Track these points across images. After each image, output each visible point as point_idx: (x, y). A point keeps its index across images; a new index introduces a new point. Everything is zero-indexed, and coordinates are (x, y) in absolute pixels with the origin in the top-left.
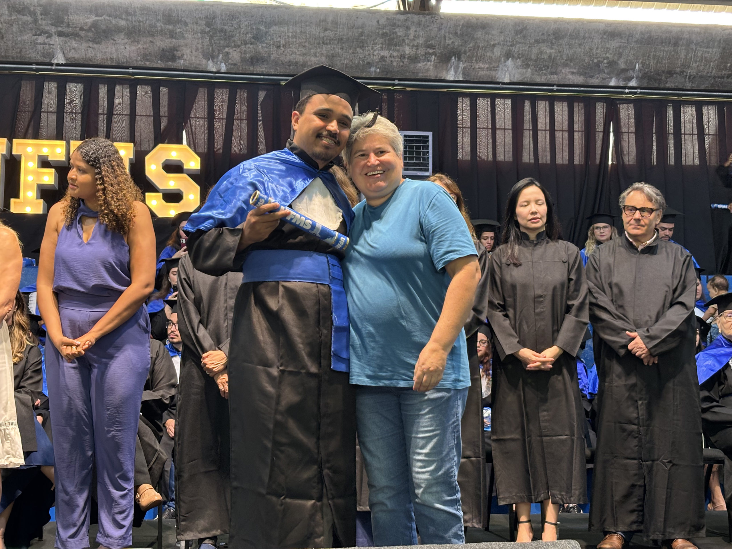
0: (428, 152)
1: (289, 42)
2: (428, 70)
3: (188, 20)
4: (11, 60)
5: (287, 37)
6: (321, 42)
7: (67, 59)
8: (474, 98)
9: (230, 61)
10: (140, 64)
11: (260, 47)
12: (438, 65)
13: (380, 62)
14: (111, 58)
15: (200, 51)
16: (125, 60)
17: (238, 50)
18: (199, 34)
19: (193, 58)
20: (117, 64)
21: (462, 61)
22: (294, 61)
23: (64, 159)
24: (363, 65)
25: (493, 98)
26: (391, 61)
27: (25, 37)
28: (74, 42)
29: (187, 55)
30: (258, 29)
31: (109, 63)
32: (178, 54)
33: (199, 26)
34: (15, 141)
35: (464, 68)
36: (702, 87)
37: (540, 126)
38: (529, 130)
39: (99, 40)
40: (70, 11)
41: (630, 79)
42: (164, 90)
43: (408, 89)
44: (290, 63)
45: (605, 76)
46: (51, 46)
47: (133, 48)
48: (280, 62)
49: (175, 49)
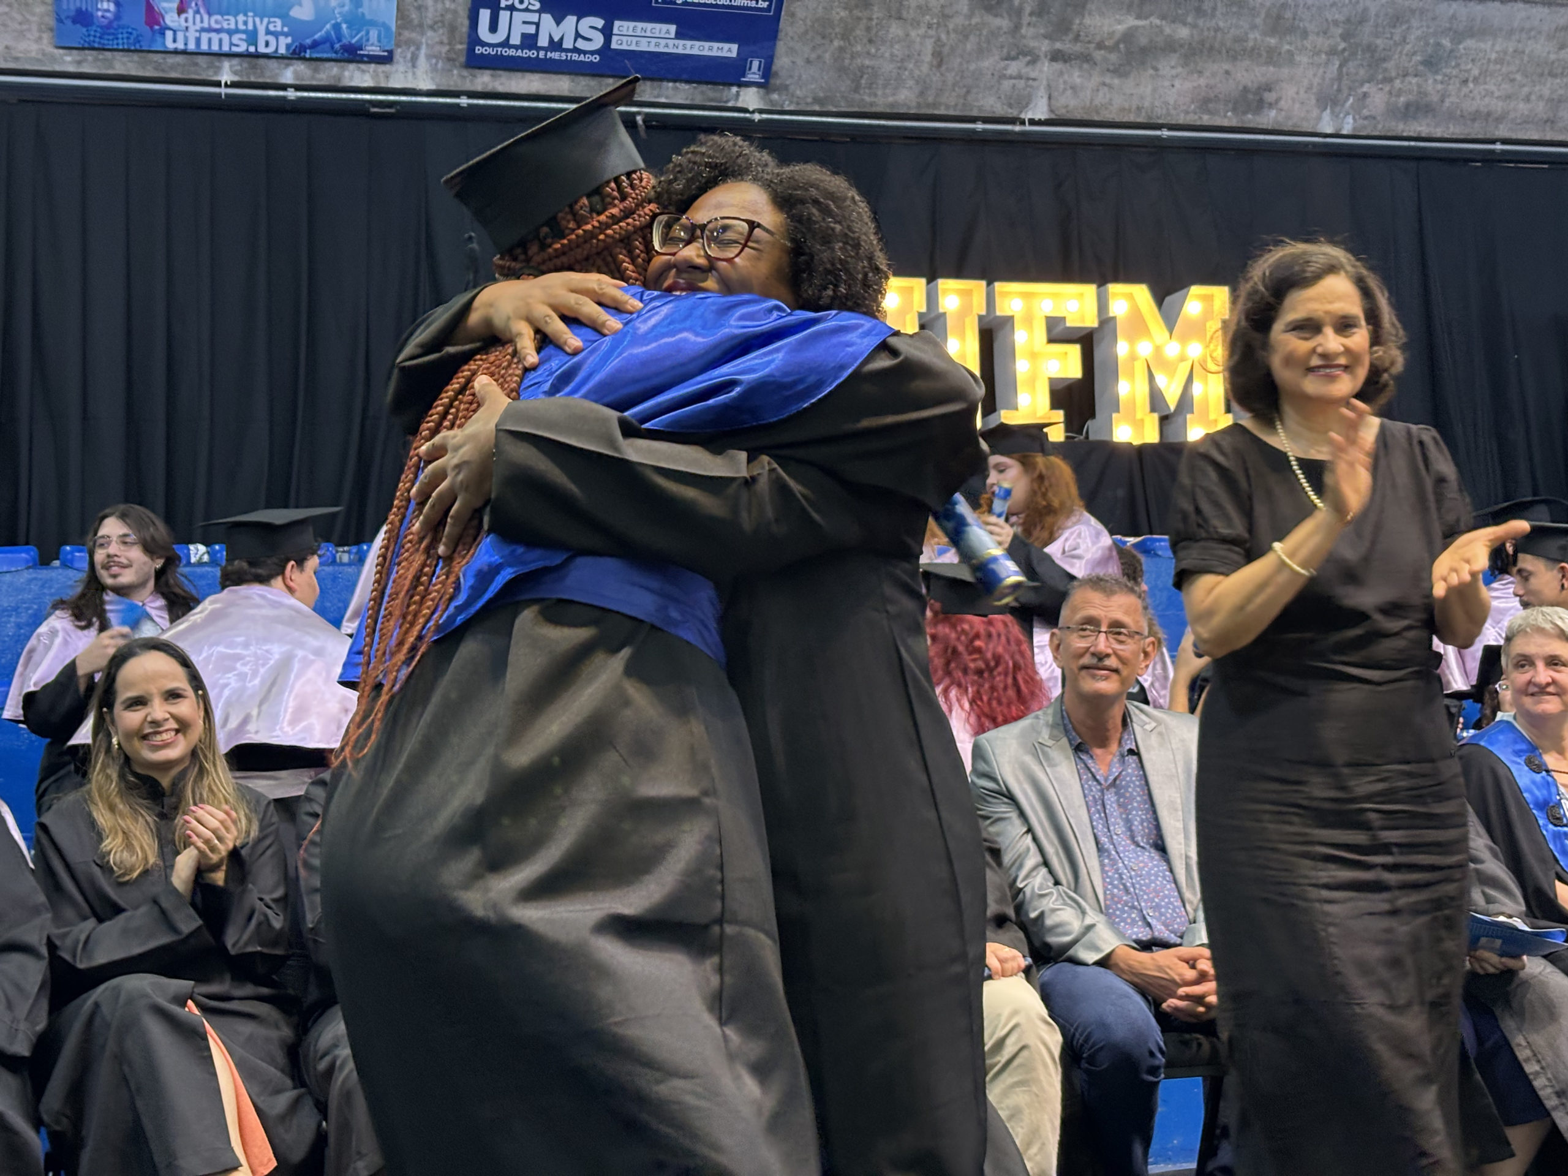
1: (1486, 71)
3: (1311, 27)
4: (942, 111)
5: (1485, 61)
6: (1546, 72)
7: (1052, 111)
9: (1365, 111)
10: (1192, 119)
11: (1430, 81)
14: (1139, 109)
15: (1314, 90)
16: (1164, 111)
17: (1387, 88)
18: (1324, 56)
19: (1297, 106)
20: (1145, 121)
22: (1486, 110)
27: (985, 64)
28: (1076, 73)
29: (1287, 99)
30: (1438, 44)
31: (1132, 118)
32: (1270, 97)
33: (1328, 38)
39: (1128, 68)
40: (1089, 6)
44: (1476, 116)
46: (1031, 82)
47: (1188, 85)
48: (1459, 112)
49: (1267, 87)
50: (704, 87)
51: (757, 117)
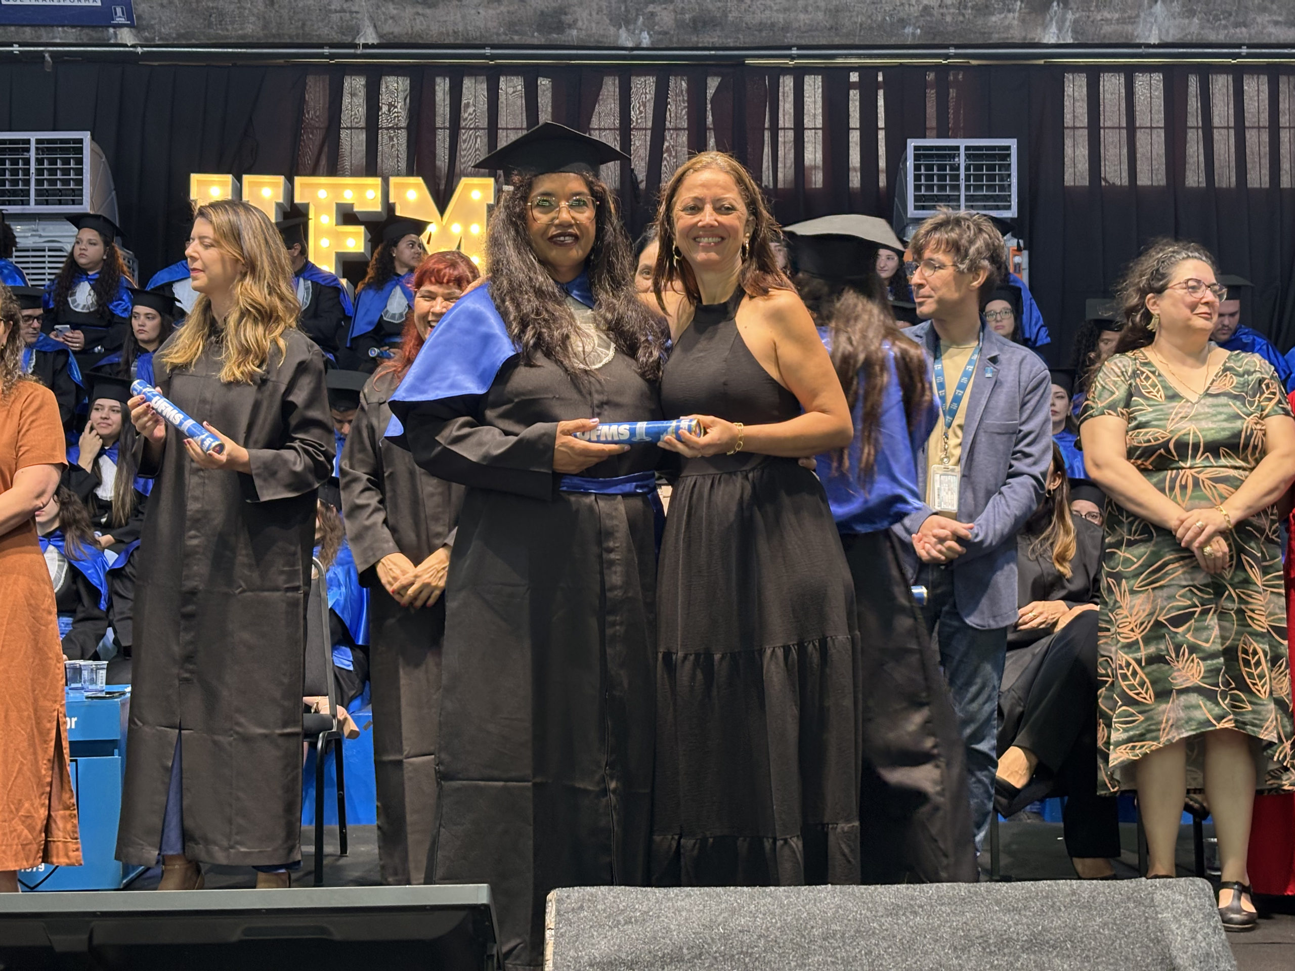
0: (1009, 175)
2: (1009, 27)
4: (288, 41)
7: (381, 36)
8: (1094, 74)
9: (656, 27)
10: (504, 39)
12: (1028, 18)
13: (922, 16)
14: (455, 32)
15: (605, 12)
16: (478, 34)
17: (671, 7)
19: (594, 25)
20: (464, 42)
21: (1071, 9)
22: (769, 22)
23: (378, 208)
24: (892, 24)
25: (1129, 72)
26: (942, 14)
28: (391, 6)
29: (583, 21)
31: (451, 40)
32: (568, 19)
34: (298, 180)
35: (1076, 22)
37: (1216, 121)
38: (1197, 128)
42: (544, 83)
43: (974, 62)
44: (761, 27)
46: (355, 14)
47: (493, 12)
48: (744, 25)
49: (562, 11)
50: (86, 31)
51: (139, 50)
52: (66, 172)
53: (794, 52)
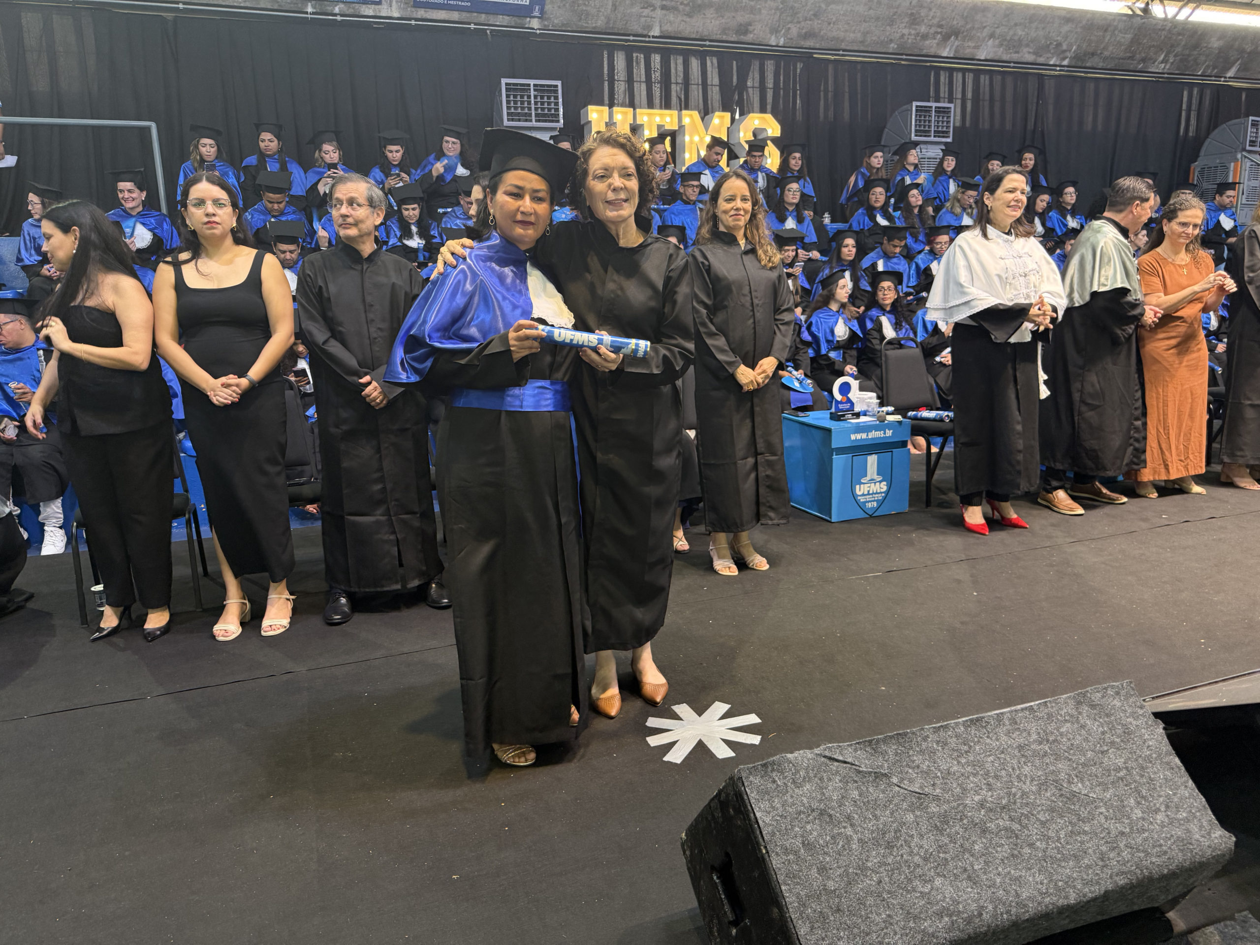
0: (949, 121)
1: (839, 19)
2: (932, 47)
6: (863, 20)
7: (661, 32)
8: (953, 72)
9: (788, 36)
10: (718, 37)
11: (816, 23)
12: (940, 43)
13: (900, 38)
14: (696, 32)
15: (769, 26)
16: (706, 33)
17: (799, 26)
18: (773, 11)
19: (761, 32)
21: (958, 40)
22: (837, 36)
23: (677, 128)
24: (887, 41)
25: (965, 72)
26: (908, 39)
27: (634, 10)
28: (672, 15)
29: (757, 29)
30: (820, 7)
31: (694, 36)
32: (751, 28)
34: (638, 110)
35: (957, 46)
36: (1109, 67)
39: (693, 14)
41: (1064, 59)
43: (903, 62)
44: (833, 39)
45: (1050, 55)
46: (653, 19)
47: (718, 22)
48: (826, 37)
49: (750, 24)
50: (515, 18)
51: (538, 32)
52: (549, 104)
53: (841, 52)
